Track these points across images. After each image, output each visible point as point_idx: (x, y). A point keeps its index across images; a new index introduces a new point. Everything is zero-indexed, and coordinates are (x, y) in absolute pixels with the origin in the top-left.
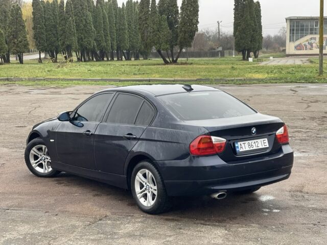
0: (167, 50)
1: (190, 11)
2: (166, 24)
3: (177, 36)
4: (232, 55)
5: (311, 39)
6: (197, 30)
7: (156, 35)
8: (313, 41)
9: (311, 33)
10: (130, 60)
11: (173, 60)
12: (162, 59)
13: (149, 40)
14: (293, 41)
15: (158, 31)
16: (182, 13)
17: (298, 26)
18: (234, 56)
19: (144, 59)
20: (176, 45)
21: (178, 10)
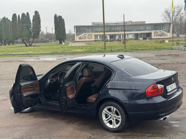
0: (27, 40)
1: (37, 22)
2: (25, 28)
3: (31, 34)
4: (52, 42)
5: (85, 35)
6: (40, 31)
7: (21, 33)
8: (86, 36)
9: (85, 32)
10: (6, 45)
11: (30, 45)
12: (24, 44)
13: (18, 36)
14: (78, 35)
15: (22, 31)
16: (33, 23)
17: (79, 29)
18: (53, 42)
19: (12, 44)
20: (31, 37)
21: (31, 22)
